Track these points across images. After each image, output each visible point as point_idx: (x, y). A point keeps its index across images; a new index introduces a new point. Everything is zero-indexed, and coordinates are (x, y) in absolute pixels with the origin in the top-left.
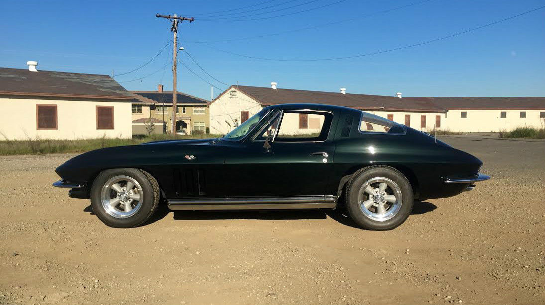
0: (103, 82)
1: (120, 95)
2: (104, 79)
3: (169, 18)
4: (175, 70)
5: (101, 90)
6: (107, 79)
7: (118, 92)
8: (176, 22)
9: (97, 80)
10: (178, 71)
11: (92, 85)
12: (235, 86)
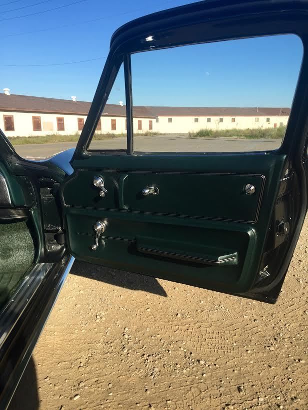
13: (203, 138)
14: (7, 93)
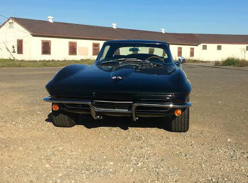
12: (12, 18)
14: (51, 21)
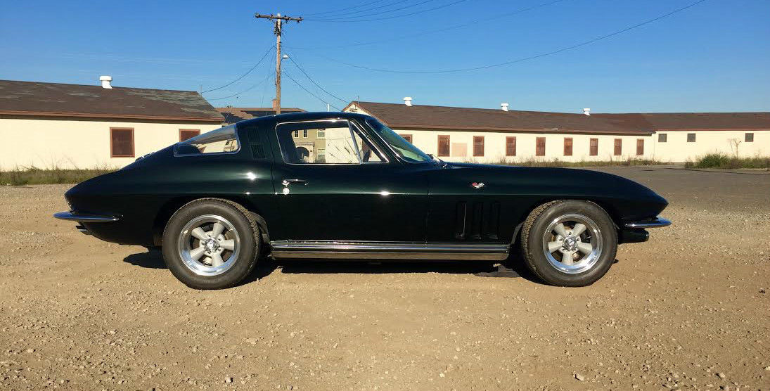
0: (188, 100)
1: (208, 116)
2: (190, 96)
3: (271, 18)
4: (278, 83)
5: (185, 109)
6: (194, 96)
7: (206, 112)
8: (279, 24)
9: (182, 97)
10: (282, 85)
11: (175, 104)
12: (356, 103)
13: (708, 169)
14: (408, 104)
